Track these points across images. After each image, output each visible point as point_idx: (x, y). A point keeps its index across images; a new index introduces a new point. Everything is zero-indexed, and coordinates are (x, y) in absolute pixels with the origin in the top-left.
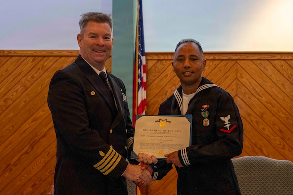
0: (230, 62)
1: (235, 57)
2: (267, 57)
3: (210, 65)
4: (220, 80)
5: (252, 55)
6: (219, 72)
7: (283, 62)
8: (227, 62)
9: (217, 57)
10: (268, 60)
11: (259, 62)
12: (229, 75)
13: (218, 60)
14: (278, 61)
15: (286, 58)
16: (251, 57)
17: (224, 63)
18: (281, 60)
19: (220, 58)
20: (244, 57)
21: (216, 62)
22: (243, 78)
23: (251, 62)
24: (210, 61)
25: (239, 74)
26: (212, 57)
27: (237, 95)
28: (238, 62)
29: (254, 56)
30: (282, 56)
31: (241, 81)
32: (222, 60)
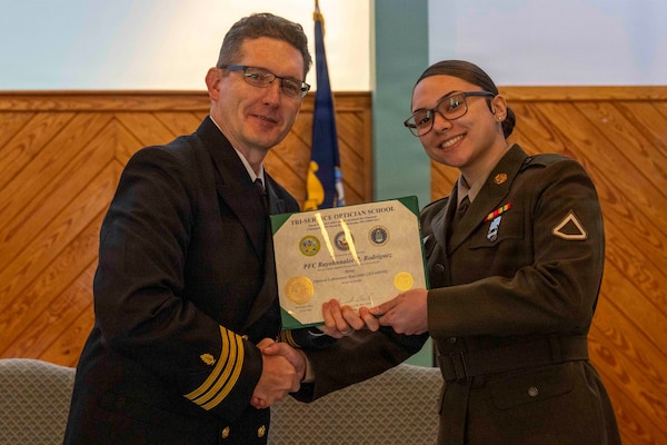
0: (98, 115)
3: (45, 125)
4: (74, 162)
5: (154, 98)
6: (70, 141)
8: (89, 116)
9: (64, 105)
10: (192, 112)
11: (170, 116)
13: (67, 111)
17: (81, 118)
19: (72, 107)
20: (131, 104)
21: (64, 117)
23: (150, 118)
24: (46, 115)
26: (50, 105)
28: (117, 115)
29: (156, 102)
32: (78, 112)
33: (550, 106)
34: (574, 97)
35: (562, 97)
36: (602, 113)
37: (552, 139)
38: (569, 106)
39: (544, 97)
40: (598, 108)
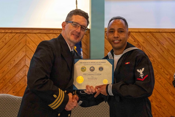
0: (22, 34)
1: (25, 31)
2: (45, 32)
3: (9, 36)
4: (15, 46)
5: (35, 30)
6: (15, 40)
7: (55, 35)
8: (20, 34)
9: (13, 31)
10: (45, 33)
11: (40, 34)
12: (21, 42)
13: (14, 33)
14: (51, 34)
15: (56, 32)
16: (35, 32)
17: (18, 35)
18: (53, 33)
19: (15, 32)
20: (30, 31)
21: (13, 34)
22: (30, 44)
23: (35, 34)
24: (9, 34)
25: (27, 42)
26: (10, 31)
27: (26, 55)
28: (27, 34)
29: (36, 31)
30: (54, 31)
31: (29, 46)
32: (17, 33)
33: (134, 33)
34: (140, 31)
35: (138, 31)
36: (147, 35)
37: (135, 42)
38: (139, 33)
39: (133, 31)
40: (146, 34)
